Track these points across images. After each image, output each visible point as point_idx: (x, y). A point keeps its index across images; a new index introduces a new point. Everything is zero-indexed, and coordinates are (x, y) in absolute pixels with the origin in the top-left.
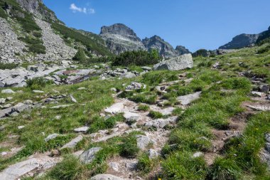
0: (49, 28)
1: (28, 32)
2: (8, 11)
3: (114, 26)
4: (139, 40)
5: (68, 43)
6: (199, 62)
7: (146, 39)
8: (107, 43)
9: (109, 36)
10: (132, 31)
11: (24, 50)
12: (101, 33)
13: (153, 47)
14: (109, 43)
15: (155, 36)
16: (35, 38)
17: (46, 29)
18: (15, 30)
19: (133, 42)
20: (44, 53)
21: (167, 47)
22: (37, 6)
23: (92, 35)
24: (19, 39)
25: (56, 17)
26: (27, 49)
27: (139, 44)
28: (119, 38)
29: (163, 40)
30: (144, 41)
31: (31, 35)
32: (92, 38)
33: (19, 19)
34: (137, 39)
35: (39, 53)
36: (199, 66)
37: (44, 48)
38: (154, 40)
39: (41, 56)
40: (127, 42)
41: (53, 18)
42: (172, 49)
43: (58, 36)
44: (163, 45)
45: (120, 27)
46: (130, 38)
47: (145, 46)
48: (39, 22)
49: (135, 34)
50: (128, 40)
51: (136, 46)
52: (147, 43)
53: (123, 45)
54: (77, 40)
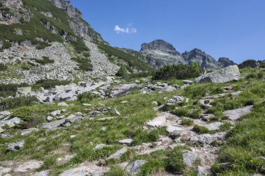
0: (96, 48)
1: (79, 53)
2: (64, 36)
3: (153, 43)
4: (179, 54)
5: (111, 60)
6: (247, 74)
7: (186, 53)
8: (147, 58)
9: (149, 52)
10: (171, 46)
11: (75, 69)
12: (142, 50)
13: (194, 61)
14: (149, 59)
15: (196, 49)
16: (84, 57)
17: (94, 49)
18: (69, 52)
19: (172, 56)
20: (91, 70)
21: (208, 60)
22: (87, 31)
23: (133, 52)
24: (71, 59)
25: (102, 39)
26: (78, 67)
27: (178, 58)
28: (159, 53)
29: (204, 53)
30: (184, 55)
31: (81, 56)
32: (133, 55)
33: (72, 43)
34: (176, 53)
35: (87, 70)
36: (248, 78)
37: (92, 66)
38: (194, 53)
39: (88, 73)
40: (167, 57)
41: (99, 40)
42: (214, 61)
43: (104, 55)
44: (204, 58)
45: (159, 43)
46: (170, 53)
47: (185, 60)
48: (88, 43)
49: (174, 49)
50: (167, 55)
51: (175, 60)
52: (187, 56)
53: (163, 60)
54: (119, 58)
